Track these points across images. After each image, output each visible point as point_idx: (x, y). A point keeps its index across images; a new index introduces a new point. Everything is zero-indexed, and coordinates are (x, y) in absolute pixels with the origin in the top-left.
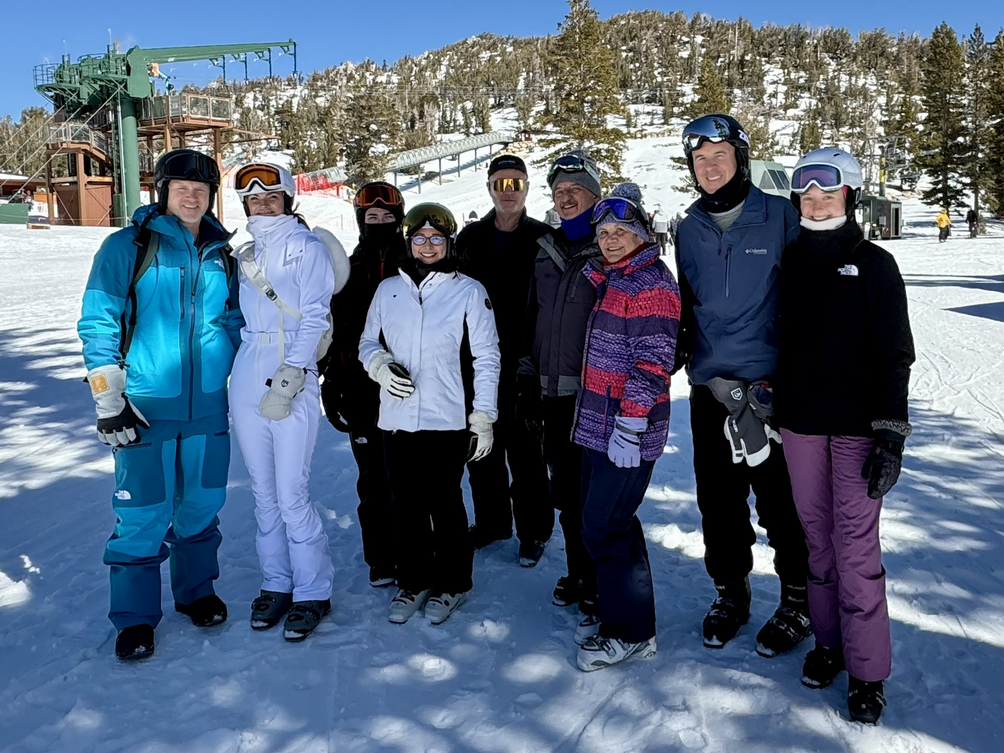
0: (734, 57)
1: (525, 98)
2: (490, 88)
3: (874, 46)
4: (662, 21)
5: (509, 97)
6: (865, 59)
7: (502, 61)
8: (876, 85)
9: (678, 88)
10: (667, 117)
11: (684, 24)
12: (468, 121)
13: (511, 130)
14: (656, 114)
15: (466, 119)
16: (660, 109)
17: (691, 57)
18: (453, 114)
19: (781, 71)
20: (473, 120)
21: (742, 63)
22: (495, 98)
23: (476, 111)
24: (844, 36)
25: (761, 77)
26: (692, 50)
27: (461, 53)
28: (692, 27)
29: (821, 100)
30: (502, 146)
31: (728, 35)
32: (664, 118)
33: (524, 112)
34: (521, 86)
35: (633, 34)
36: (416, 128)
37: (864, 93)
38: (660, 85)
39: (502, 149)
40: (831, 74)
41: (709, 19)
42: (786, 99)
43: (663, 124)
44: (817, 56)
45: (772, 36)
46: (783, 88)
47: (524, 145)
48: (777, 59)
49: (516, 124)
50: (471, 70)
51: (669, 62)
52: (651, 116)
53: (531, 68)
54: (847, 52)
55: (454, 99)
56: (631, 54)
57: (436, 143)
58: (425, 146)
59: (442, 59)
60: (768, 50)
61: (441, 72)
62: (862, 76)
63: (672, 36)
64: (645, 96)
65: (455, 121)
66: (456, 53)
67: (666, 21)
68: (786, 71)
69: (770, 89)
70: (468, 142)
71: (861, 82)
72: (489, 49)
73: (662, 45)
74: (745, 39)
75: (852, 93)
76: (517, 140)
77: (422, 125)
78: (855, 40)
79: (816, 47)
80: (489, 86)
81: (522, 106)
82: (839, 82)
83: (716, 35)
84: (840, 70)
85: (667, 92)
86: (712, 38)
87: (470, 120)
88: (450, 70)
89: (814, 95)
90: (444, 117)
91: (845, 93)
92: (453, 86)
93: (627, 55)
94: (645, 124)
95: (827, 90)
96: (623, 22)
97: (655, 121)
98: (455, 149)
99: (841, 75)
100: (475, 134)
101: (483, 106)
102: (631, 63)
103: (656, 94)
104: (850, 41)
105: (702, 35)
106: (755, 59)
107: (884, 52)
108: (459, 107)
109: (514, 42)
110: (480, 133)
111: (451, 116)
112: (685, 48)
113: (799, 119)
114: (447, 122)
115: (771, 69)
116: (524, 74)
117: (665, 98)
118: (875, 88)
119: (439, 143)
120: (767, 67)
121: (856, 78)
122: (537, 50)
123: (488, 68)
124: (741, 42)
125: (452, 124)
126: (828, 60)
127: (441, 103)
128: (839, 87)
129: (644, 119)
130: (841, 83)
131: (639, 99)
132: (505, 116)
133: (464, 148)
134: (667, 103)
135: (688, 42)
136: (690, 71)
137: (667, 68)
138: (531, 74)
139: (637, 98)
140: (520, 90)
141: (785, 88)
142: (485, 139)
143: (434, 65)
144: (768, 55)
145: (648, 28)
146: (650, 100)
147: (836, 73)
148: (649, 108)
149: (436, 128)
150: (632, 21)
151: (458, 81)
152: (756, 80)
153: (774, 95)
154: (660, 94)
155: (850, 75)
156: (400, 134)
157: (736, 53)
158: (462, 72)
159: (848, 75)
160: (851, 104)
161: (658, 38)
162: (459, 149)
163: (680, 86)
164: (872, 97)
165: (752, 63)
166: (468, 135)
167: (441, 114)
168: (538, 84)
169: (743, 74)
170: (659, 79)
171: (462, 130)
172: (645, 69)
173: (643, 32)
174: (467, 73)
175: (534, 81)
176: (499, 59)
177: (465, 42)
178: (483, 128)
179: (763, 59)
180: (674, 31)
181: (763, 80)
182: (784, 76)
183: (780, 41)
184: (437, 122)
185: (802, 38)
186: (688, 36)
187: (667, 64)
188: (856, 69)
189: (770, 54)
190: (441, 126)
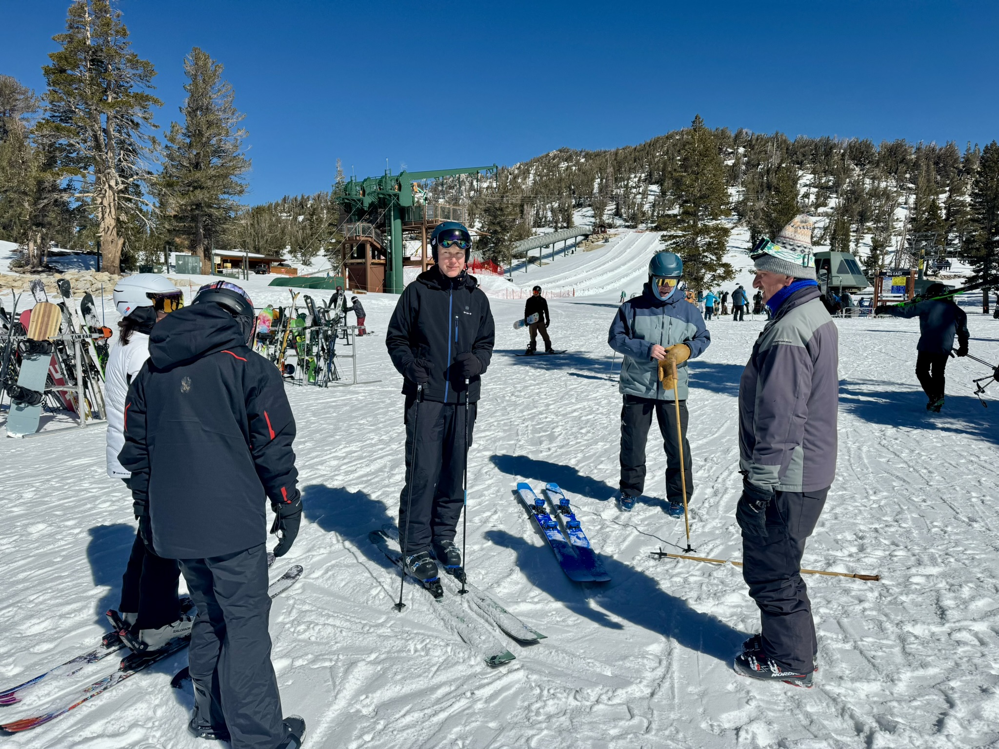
0: (772, 165)
1: (599, 200)
2: (572, 192)
3: (895, 154)
5: (587, 199)
6: (886, 165)
7: (579, 170)
8: (896, 187)
11: (729, 138)
12: (556, 218)
13: (589, 225)
15: (554, 216)
17: (734, 165)
18: (545, 212)
19: (813, 176)
20: (560, 217)
21: (779, 170)
22: (576, 199)
23: (562, 209)
24: (868, 146)
25: (795, 181)
26: (736, 159)
27: (545, 164)
28: (736, 140)
29: (848, 199)
30: (583, 237)
31: (768, 146)
33: (599, 210)
34: (596, 189)
37: (886, 194)
39: (583, 240)
40: (856, 178)
41: (750, 133)
42: (817, 199)
44: (844, 163)
45: (804, 147)
46: (814, 191)
47: (601, 237)
48: (809, 166)
49: (593, 220)
50: (553, 177)
53: (605, 175)
54: (870, 159)
55: (544, 201)
59: (530, 169)
60: (801, 158)
61: (530, 179)
62: (884, 180)
63: (719, 148)
65: (546, 218)
66: (541, 164)
68: (817, 175)
69: (803, 191)
70: (557, 235)
71: (883, 185)
72: (566, 161)
74: (781, 149)
75: (875, 193)
76: (594, 232)
77: (522, 220)
78: (877, 149)
79: (843, 156)
80: (570, 190)
81: (597, 206)
82: (863, 184)
83: (756, 147)
84: (864, 174)
86: (752, 149)
87: (558, 217)
88: (537, 178)
89: (842, 196)
90: (537, 214)
91: (868, 194)
95: (853, 192)
96: (678, 137)
99: (865, 179)
100: (561, 228)
101: (568, 205)
104: (873, 150)
105: (744, 147)
106: (790, 166)
107: (904, 159)
108: (548, 206)
109: (585, 155)
110: (565, 228)
111: (543, 214)
112: (730, 158)
113: (828, 215)
114: (539, 218)
115: (804, 175)
116: (599, 180)
118: (895, 189)
120: (800, 173)
121: (879, 181)
123: (568, 176)
124: (778, 152)
125: (544, 220)
126: (852, 166)
127: (534, 204)
128: (864, 189)
130: (866, 186)
132: (584, 214)
135: (732, 153)
138: (604, 180)
140: (596, 193)
142: (569, 232)
143: (524, 173)
144: (801, 163)
147: (861, 177)
149: (532, 223)
150: (685, 136)
151: (546, 186)
152: (791, 184)
153: (807, 195)
155: (873, 179)
157: (775, 160)
158: (546, 179)
159: (871, 178)
164: (894, 197)
165: (787, 169)
166: (556, 229)
167: (535, 212)
168: (610, 189)
171: (552, 225)
174: (550, 180)
175: (606, 186)
176: (574, 168)
177: (547, 155)
178: (568, 223)
179: (797, 166)
180: (721, 144)
181: (797, 184)
182: (815, 180)
183: (812, 150)
185: (831, 148)
186: (733, 148)
188: (878, 174)
190: (535, 222)
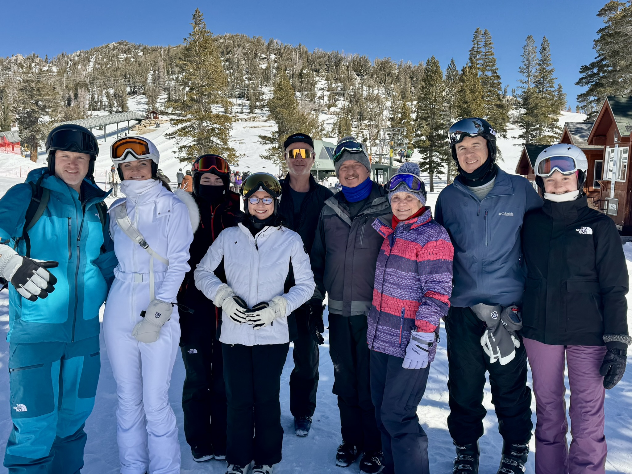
0: (296, 71)
1: (153, 89)
2: (127, 80)
3: (384, 68)
4: (248, 42)
5: (141, 88)
6: (378, 77)
7: (136, 61)
8: (385, 94)
9: (260, 89)
10: (252, 108)
11: (263, 45)
12: (111, 103)
13: (142, 111)
14: (245, 105)
15: (109, 101)
16: (247, 103)
17: (267, 68)
18: (100, 97)
19: (326, 81)
20: (115, 102)
21: (301, 75)
22: (131, 87)
23: (117, 95)
24: (366, 61)
25: (313, 85)
26: (268, 64)
27: (105, 54)
28: (268, 48)
29: (351, 102)
30: (136, 122)
31: (292, 55)
32: (250, 109)
33: (152, 99)
34: (150, 80)
35: (229, 50)
36: (72, 105)
37: (377, 99)
38: (247, 86)
39: (136, 124)
40: (357, 86)
41: (279, 43)
42: (329, 100)
43: (249, 113)
44: (349, 73)
45: (320, 58)
46: (327, 93)
47: (153, 122)
48: (323, 73)
49: (146, 107)
50: (112, 66)
51: (252, 72)
52: (241, 107)
53: (157, 68)
54: (367, 72)
55: (100, 87)
56: (227, 63)
57: (87, 117)
58: (79, 119)
59: (91, 57)
60: (318, 67)
61: (90, 66)
62: (376, 88)
63: (255, 53)
64: (237, 93)
65: (101, 102)
66: (101, 53)
67: (251, 42)
68: (329, 82)
69: (319, 93)
70: (112, 118)
71: (376, 92)
72: (125, 53)
73: (248, 59)
74: (303, 59)
75: (370, 99)
76: (147, 118)
77: (76, 103)
78: (372, 64)
79: (348, 67)
80: (126, 78)
81: (151, 94)
82: (362, 91)
83: (284, 55)
84: (363, 83)
85: (252, 91)
86: (281, 56)
87: (113, 102)
88: (97, 66)
89: (347, 99)
90: (93, 98)
91: (366, 98)
92: (99, 77)
93: (225, 64)
94: (237, 112)
95: (355, 96)
96: (221, 41)
97: (244, 111)
98: (102, 122)
99: (364, 87)
100: (116, 112)
101: (123, 92)
102: (228, 70)
103: (244, 92)
104: (369, 65)
105: (275, 54)
106: (310, 72)
107: (390, 73)
108: (104, 92)
109: (143, 49)
110: (120, 112)
111: (98, 98)
112: (264, 62)
113: (337, 114)
114: (95, 102)
115: (320, 80)
116: (152, 72)
117: (251, 95)
118: (384, 96)
119: (89, 117)
120: (317, 79)
121: (373, 89)
122: (161, 56)
123: (126, 66)
124: (300, 60)
125: (99, 104)
126: (355, 76)
127: (90, 88)
128: (362, 94)
129: (236, 109)
130: (364, 92)
131: (233, 95)
132: (139, 101)
133: (109, 121)
134: (253, 99)
135: (265, 58)
136: (267, 78)
137: (251, 74)
138: (157, 72)
139: (232, 94)
140: (149, 83)
141: (328, 93)
142: (124, 116)
143: (84, 61)
144: (317, 71)
145: (239, 46)
146: (241, 96)
147: (361, 85)
148: (239, 101)
149: (87, 106)
150: (227, 40)
151: (103, 74)
152: (310, 87)
153: (322, 97)
154: (248, 93)
155: (369, 87)
156: (60, 109)
157: (298, 68)
158: (106, 67)
159: (368, 87)
160: (369, 105)
161: (246, 54)
162: (105, 122)
163: (261, 88)
164: (382, 101)
165: (307, 75)
166: (111, 113)
167: (90, 96)
168: (162, 80)
169: (302, 82)
170: (247, 82)
171: (107, 109)
172: (236, 74)
173: (235, 49)
174: (109, 68)
175: (159, 77)
176: (132, 60)
177: (107, 46)
178: (122, 108)
179: (315, 73)
180: (256, 50)
181: (315, 88)
182: (328, 85)
183: (326, 61)
184: (88, 102)
185: (339, 61)
186: (266, 54)
187: (251, 72)
188: (373, 83)
189: (319, 70)
190: (91, 105)
